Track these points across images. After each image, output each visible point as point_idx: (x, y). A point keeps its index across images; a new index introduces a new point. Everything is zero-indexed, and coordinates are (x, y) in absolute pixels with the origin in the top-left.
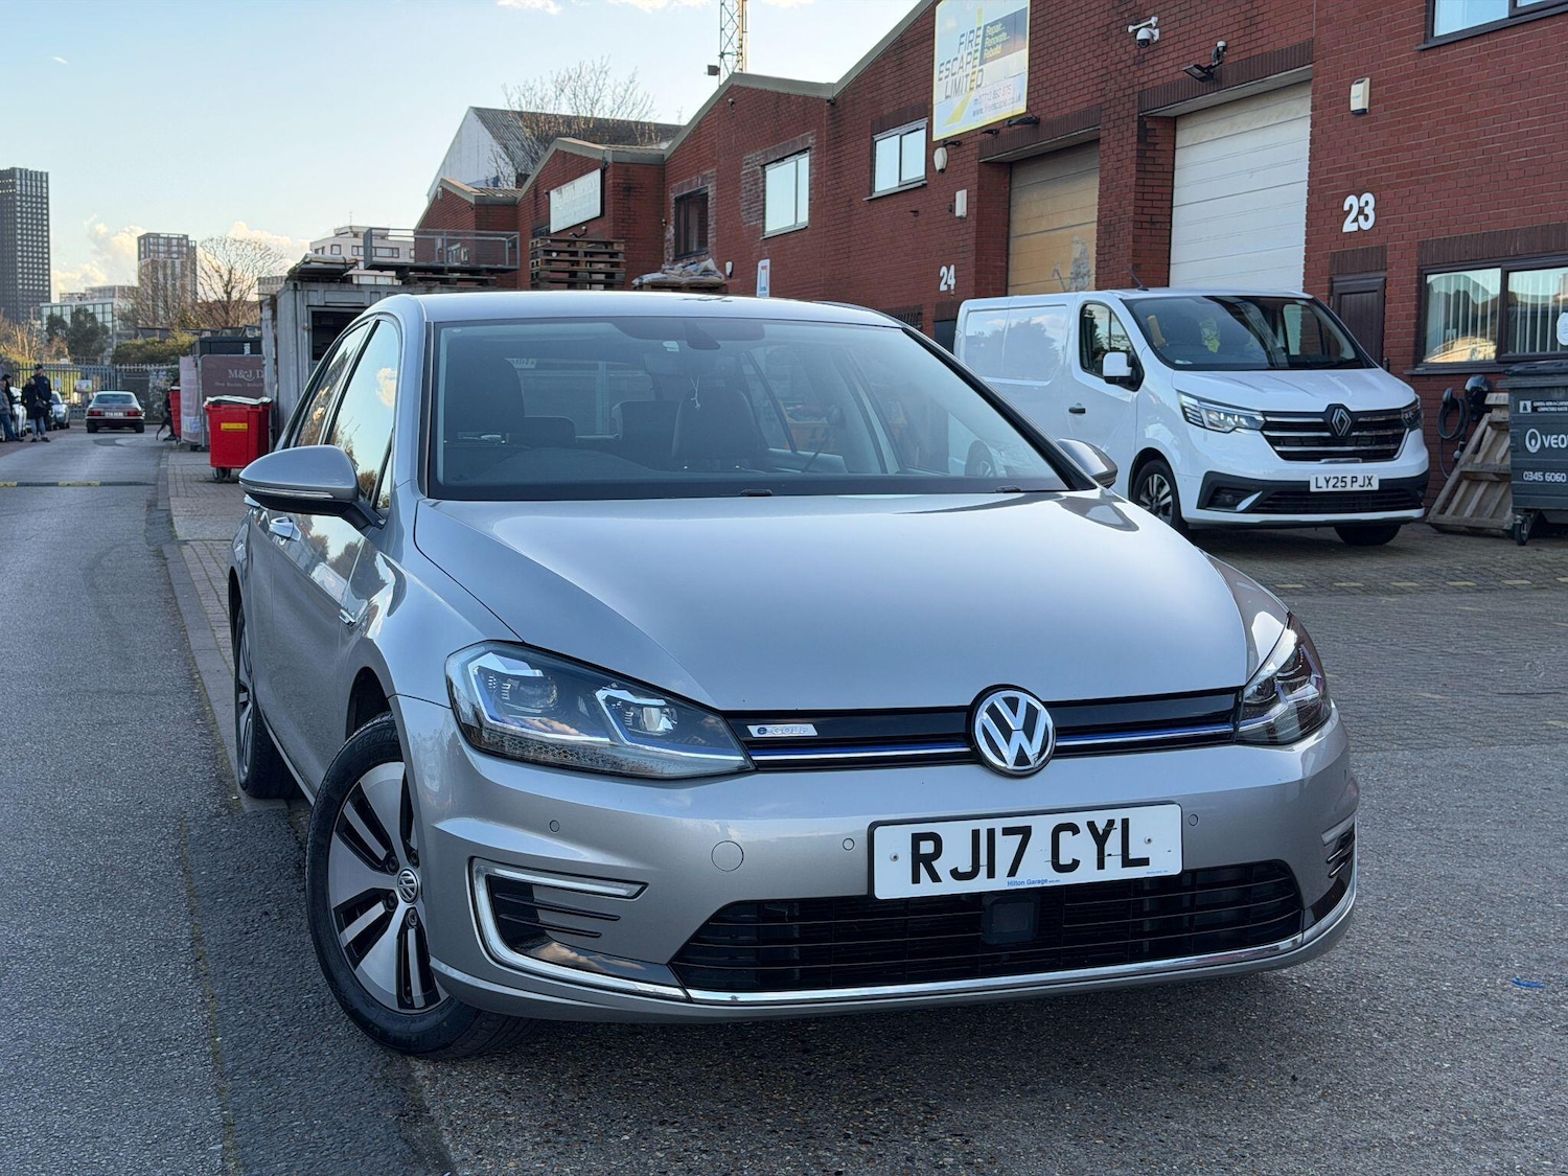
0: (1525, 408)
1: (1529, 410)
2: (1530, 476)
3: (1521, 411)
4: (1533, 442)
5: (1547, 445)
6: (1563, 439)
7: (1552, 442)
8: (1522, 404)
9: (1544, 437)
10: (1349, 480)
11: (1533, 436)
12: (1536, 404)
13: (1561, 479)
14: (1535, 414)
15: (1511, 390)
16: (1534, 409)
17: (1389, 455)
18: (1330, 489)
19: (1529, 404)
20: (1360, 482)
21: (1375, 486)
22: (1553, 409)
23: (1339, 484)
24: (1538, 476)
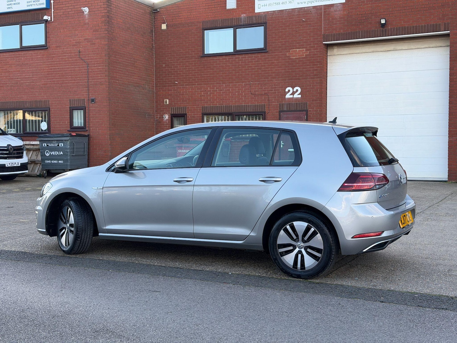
0: (45, 145)
1: (46, 146)
2: (47, 162)
3: (43, 146)
4: (47, 153)
5: (51, 154)
6: (56, 153)
7: (53, 153)
8: (43, 144)
9: (51, 152)
10: (14, 164)
11: (47, 152)
12: (48, 144)
13: (56, 162)
14: (47, 147)
15: (40, 141)
16: (47, 145)
17: (21, 157)
18: (10, 166)
19: (46, 144)
20: (16, 164)
21: (20, 165)
22: (53, 145)
23: (12, 165)
24: (49, 161)
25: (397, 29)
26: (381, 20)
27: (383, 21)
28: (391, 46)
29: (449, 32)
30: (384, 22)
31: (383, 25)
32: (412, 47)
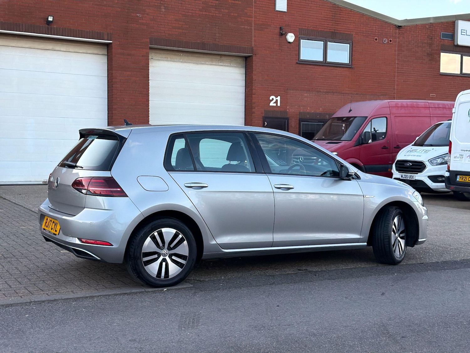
25: (62, 29)
26: (49, 17)
27: (50, 19)
28: (50, 45)
29: (111, 42)
30: (52, 20)
31: (49, 23)
32: (71, 50)
